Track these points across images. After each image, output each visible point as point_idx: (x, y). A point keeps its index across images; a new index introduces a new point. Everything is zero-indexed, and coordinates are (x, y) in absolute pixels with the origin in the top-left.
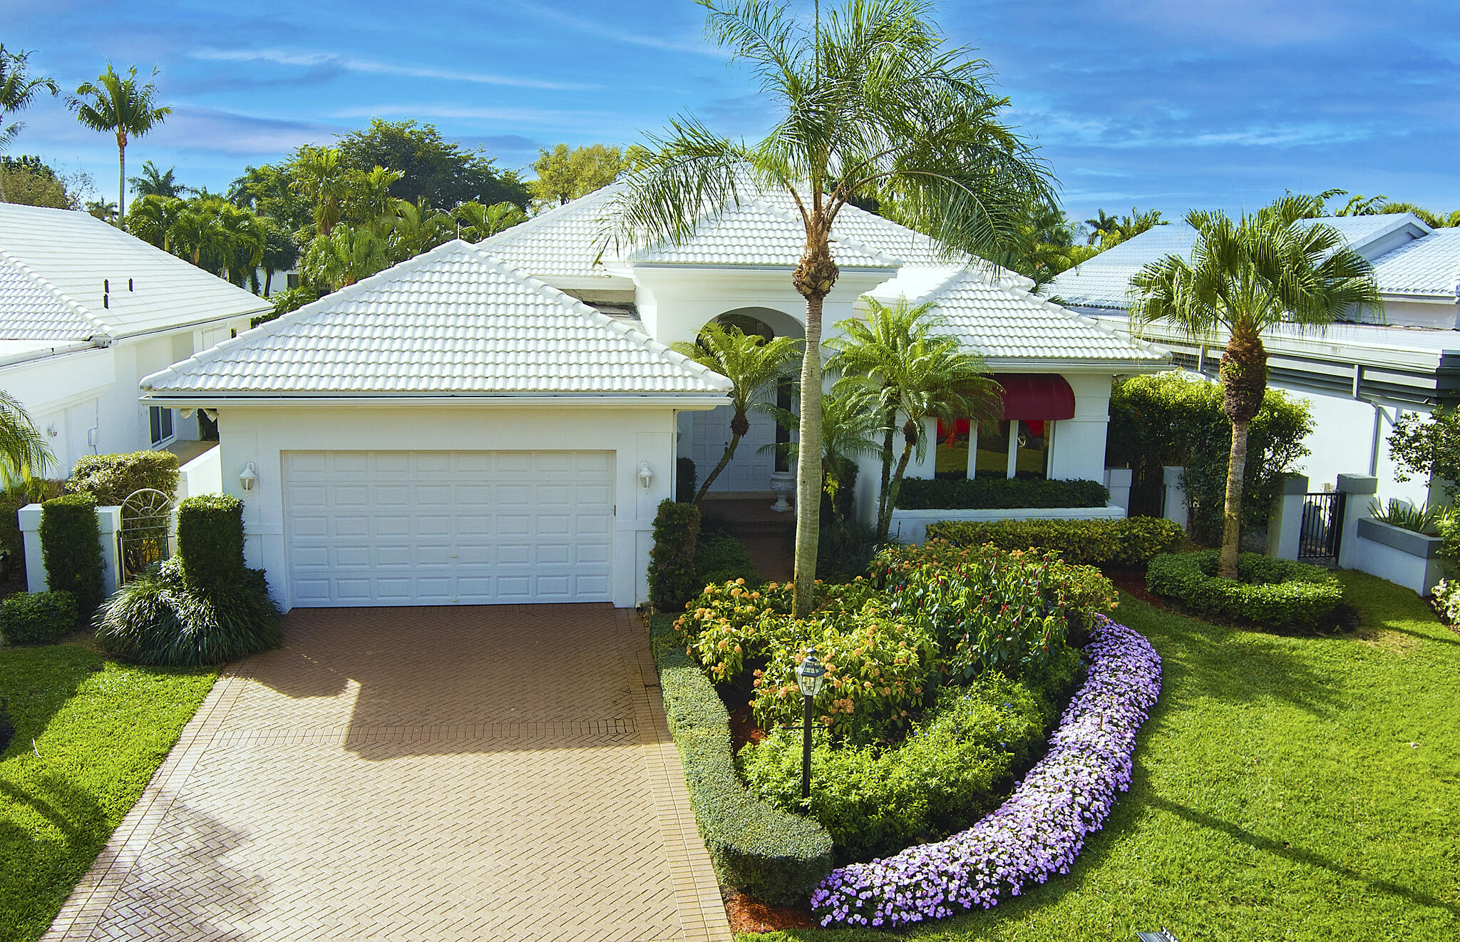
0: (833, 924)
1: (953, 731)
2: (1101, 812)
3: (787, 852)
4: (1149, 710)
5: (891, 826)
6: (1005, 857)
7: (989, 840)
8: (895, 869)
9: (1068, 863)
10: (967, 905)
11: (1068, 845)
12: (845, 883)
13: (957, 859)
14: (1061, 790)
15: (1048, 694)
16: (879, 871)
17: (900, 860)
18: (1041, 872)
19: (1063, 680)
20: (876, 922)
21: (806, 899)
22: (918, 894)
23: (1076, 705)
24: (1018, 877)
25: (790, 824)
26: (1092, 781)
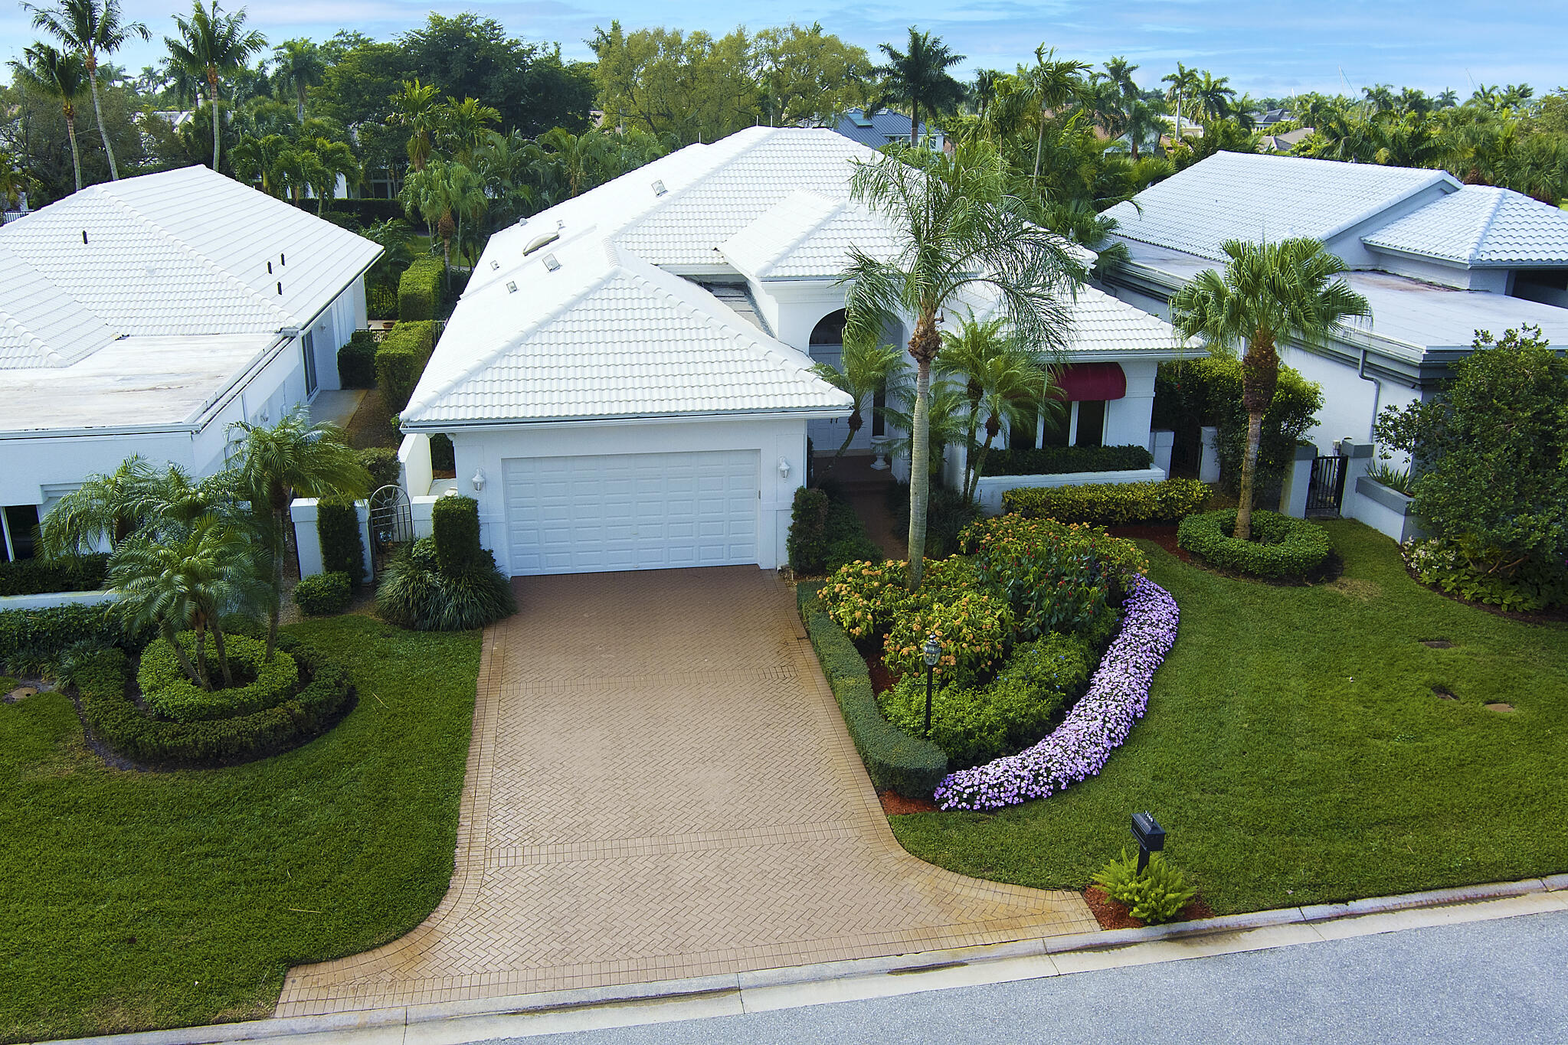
0: (948, 809)
1: (1023, 678)
2: (1123, 734)
3: (918, 765)
4: (1165, 655)
5: (984, 746)
6: (1057, 765)
7: (1047, 754)
8: (987, 774)
9: (1098, 768)
10: (1033, 796)
11: (1098, 756)
12: (955, 783)
13: (1026, 767)
14: (1096, 718)
15: (1093, 645)
16: (976, 775)
17: (990, 768)
18: (1080, 774)
19: (1103, 634)
20: (975, 807)
21: (932, 793)
22: (1002, 789)
23: (1112, 652)
24: (1066, 778)
25: (920, 746)
26: (1118, 712)
